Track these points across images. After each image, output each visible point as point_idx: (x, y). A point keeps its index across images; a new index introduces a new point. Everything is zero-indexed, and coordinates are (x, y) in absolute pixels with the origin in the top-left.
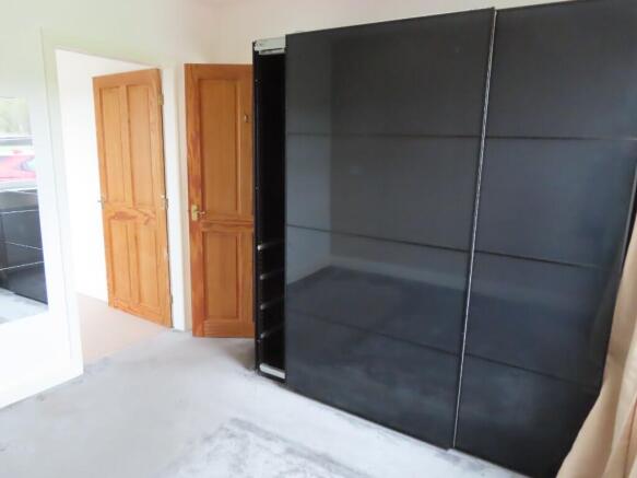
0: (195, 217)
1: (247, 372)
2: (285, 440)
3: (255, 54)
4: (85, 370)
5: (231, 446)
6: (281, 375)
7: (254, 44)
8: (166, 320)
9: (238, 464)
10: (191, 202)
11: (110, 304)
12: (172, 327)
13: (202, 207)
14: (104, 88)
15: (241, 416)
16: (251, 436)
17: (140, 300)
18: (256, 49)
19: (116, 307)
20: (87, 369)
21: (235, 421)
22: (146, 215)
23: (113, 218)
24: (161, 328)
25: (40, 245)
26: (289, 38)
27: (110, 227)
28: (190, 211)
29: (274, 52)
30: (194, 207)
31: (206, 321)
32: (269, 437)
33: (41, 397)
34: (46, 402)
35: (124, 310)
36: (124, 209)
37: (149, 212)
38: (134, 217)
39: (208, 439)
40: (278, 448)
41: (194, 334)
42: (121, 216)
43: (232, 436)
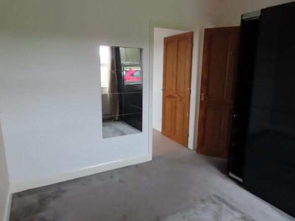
0: (203, 99)
1: (222, 175)
2: (241, 212)
3: (242, 21)
4: (152, 159)
5: (213, 207)
6: (241, 180)
7: (242, 16)
8: (185, 144)
9: (217, 217)
10: (201, 92)
11: (162, 133)
12: (187, 147)
13: (206, 95)
14: (168, 42)
15: (218, 195)
16: (224, 205)
17: (175, 133)
18: (243, 18)
19: (164, 135)
20: (153, 158)
21: (216, 196)
22: (180, 96)
23: (167, 97)
24: (182, 146)
25: (142, 107)
26: (263, 10)
27: (165, 100)
28: (201, 96)
29: (253, 19)
30: (203, 95)
31: (203, 147)
32: (233, 208)
33: (137, 166)
34: (139, 168)
35: (168, 137)
36: (172, 94)
37: (182, 95)
38: (175, 97)
39: (203, 201)
40: (237, 215)
41: (197, 152)
42: (170, 97)
43: (214, 203)
